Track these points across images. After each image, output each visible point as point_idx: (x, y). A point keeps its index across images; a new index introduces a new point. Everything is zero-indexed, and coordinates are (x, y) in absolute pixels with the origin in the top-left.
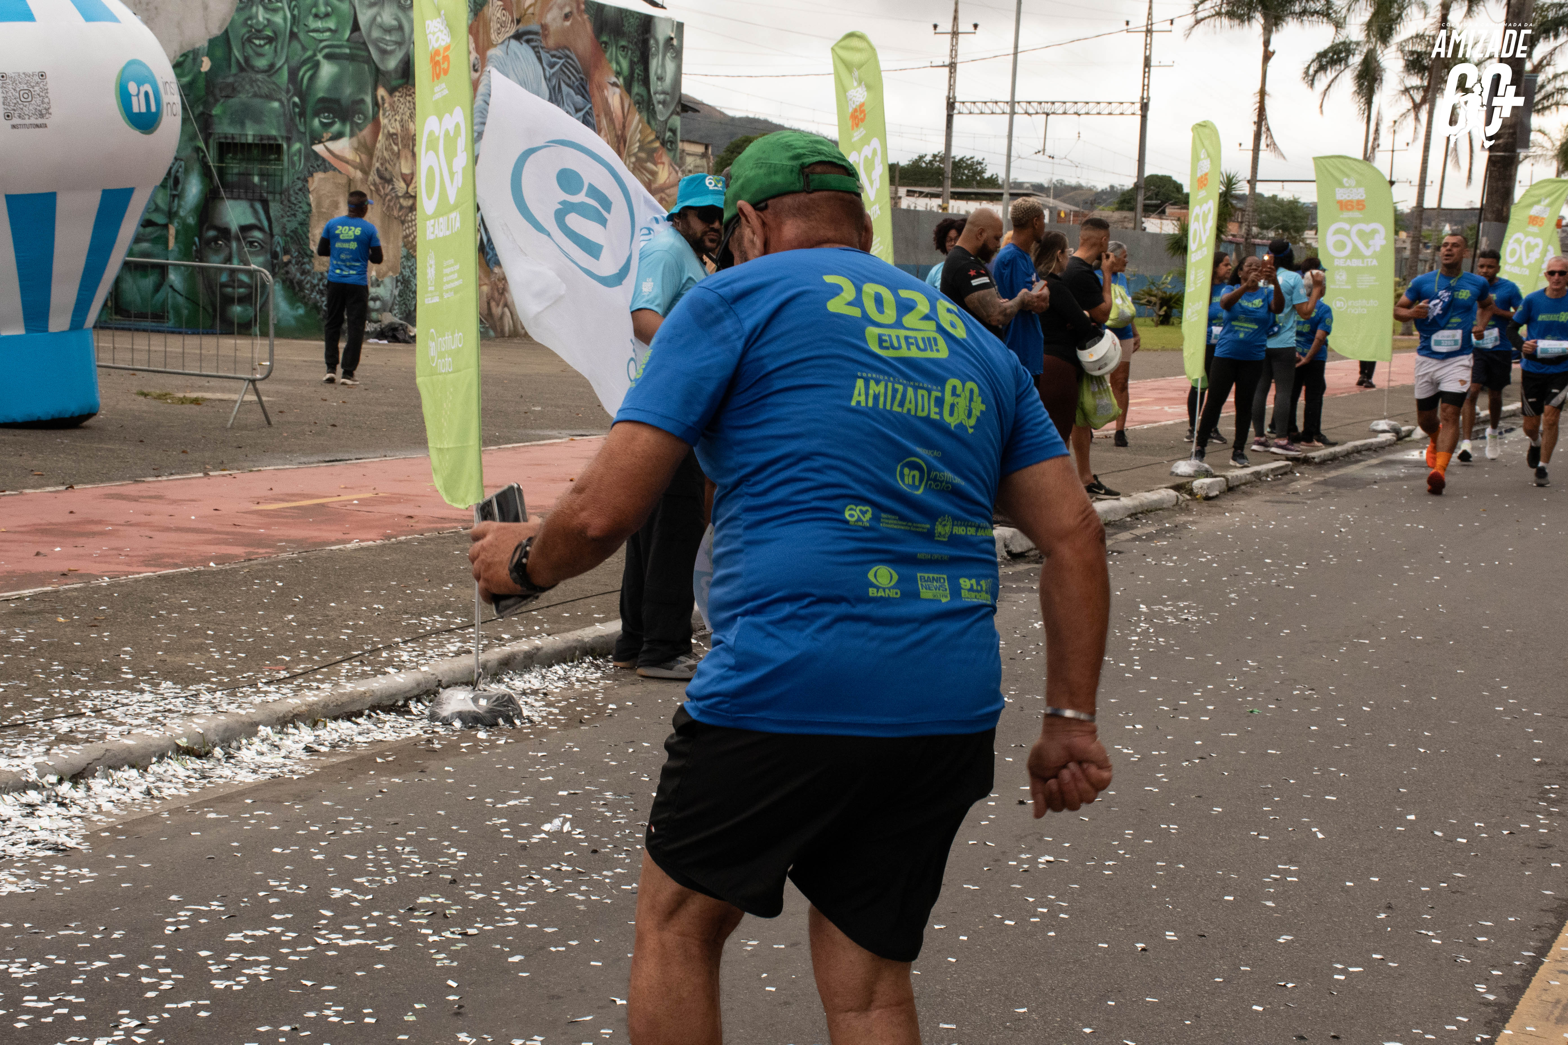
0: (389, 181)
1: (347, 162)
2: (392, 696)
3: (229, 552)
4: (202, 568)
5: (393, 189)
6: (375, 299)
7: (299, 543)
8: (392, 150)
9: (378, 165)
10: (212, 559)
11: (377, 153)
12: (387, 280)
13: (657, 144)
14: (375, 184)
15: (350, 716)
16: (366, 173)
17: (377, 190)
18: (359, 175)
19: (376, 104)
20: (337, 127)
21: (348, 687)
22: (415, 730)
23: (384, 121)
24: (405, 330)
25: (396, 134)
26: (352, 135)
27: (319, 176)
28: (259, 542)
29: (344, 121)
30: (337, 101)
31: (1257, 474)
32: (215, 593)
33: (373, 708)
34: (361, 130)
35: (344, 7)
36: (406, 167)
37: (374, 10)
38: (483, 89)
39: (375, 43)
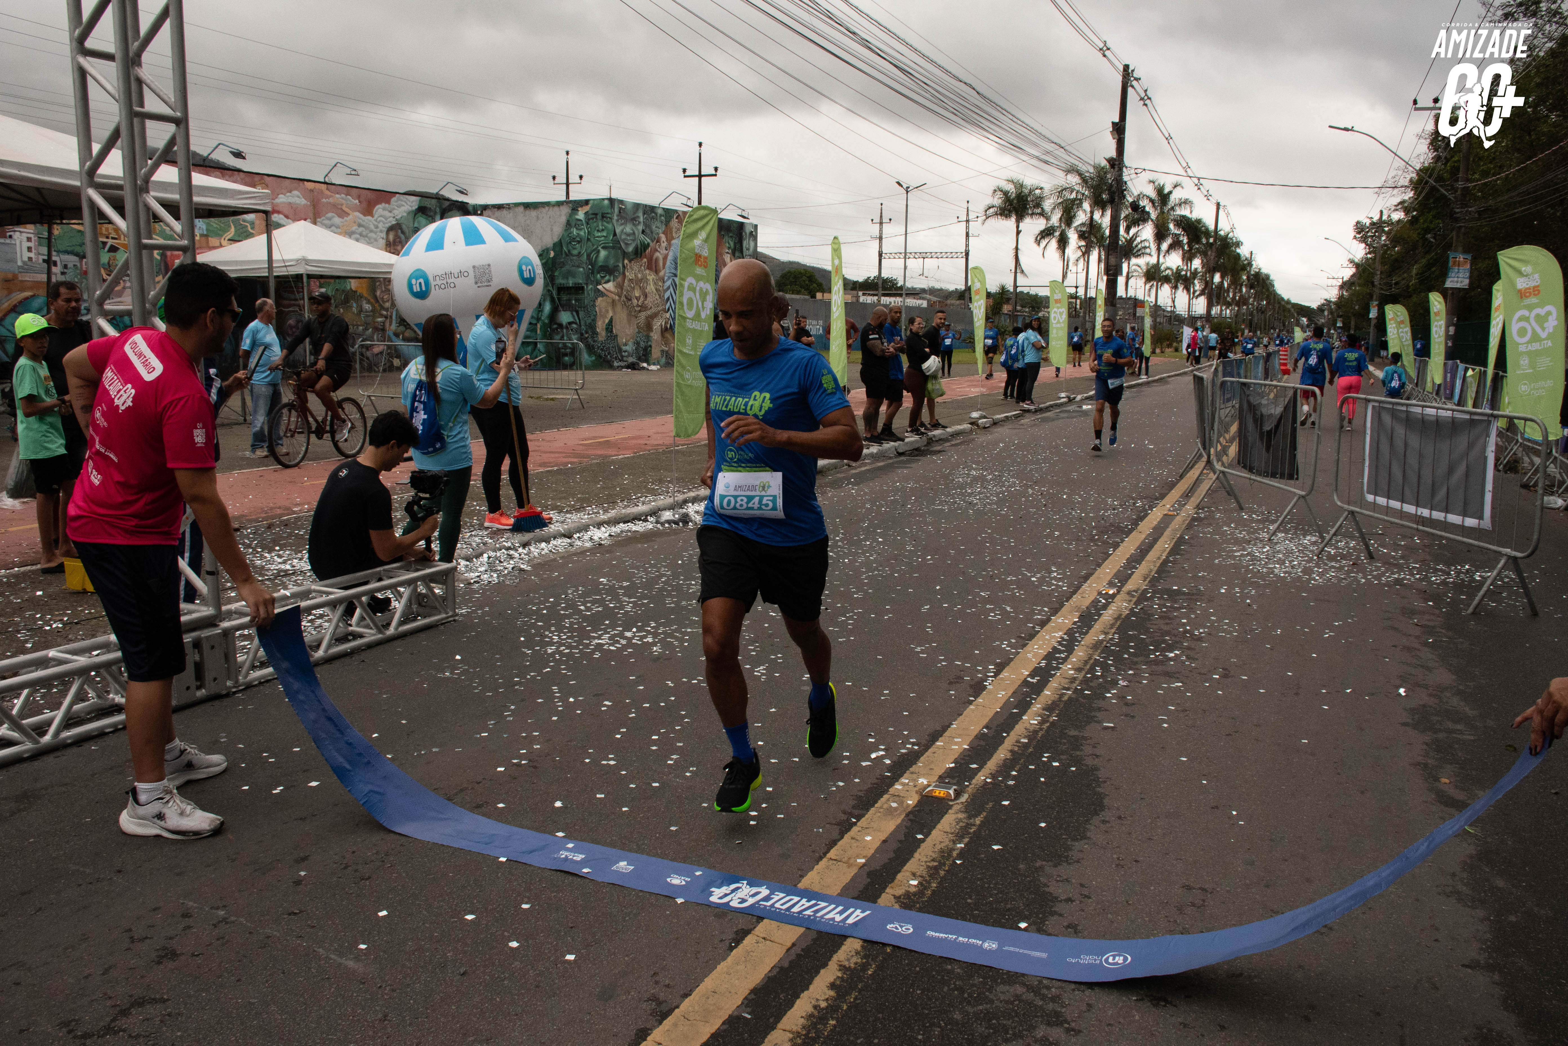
0: (630, 300)
1: (612, 292)
2: (641, 515)
3: (572, 461)
4: (562, 467)
5: (632, 303)
6: (625, 352)
7: (600, 456)
8: (631, 286)
9: (625, 293)
10: (565, 464)
11: (625, 288)
12: (630, 343)
14: (624, 302)
15: (625, 522)
16: (620, 297)
17: (625, 304)
18: (617, 298)
19: (624, 267)
20: (607, 278)
21: (624, 511)
22: (651, 526)
23: (627, 274)
24: (638, 364)
25: (632, 279)
26: (614, 281)
27: (600, 299)
28: (583, 457)
29: (610, 274)
30: (607, 266)
31: (1007, 417)
32: (568, 477)
33: (633, 519)
34: (617, 278)
35: (610, 226)
36: (637, 293)
37: (623, 227)
38: (670, 258)
39: (623, 240)
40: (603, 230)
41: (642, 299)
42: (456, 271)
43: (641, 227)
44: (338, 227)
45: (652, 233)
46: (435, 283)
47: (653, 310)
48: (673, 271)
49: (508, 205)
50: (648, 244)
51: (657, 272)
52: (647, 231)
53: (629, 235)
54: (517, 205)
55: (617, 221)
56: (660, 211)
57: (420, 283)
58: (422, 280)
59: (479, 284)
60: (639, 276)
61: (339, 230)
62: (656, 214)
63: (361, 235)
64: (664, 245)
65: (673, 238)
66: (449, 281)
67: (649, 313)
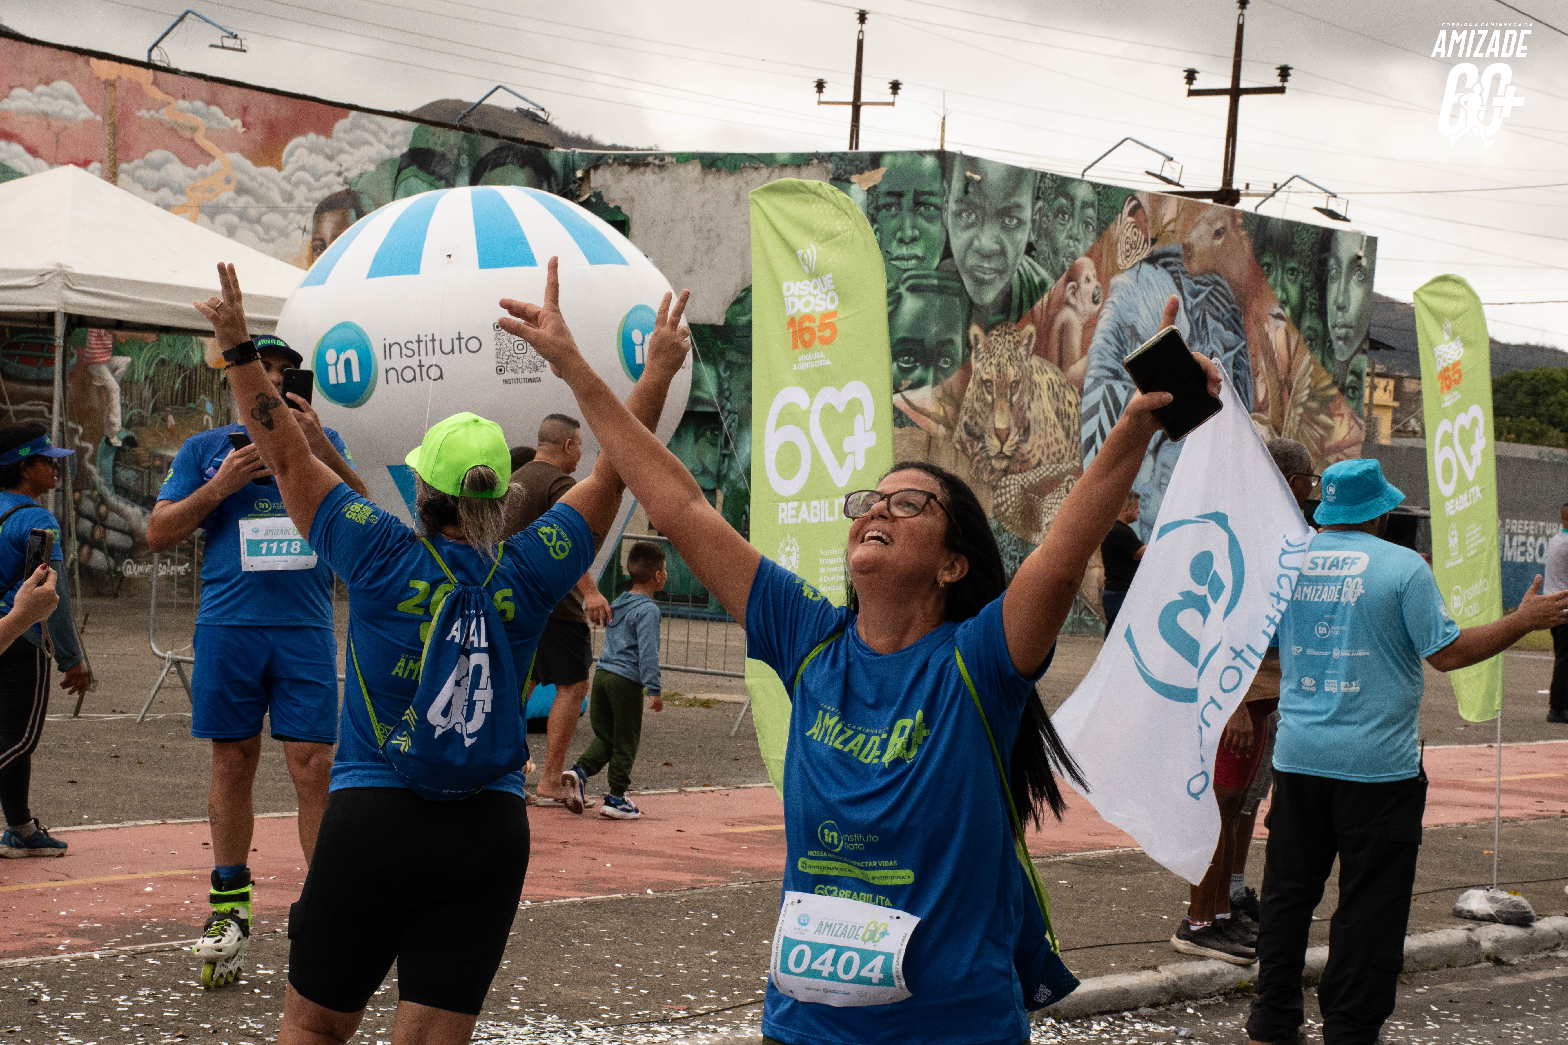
0: (980, 438)
1: (928, 415)
3: (673, 879)
4: (637, 895)
5: (983, 448)
7: (752, 872)
8: (984, 400)
9: (966, 418)
10: (651, 886)
11: (966, 404)
13: (1334, 391)
14: (961, 442)
16: (950, 428)
17: (964, 449)
18: (942, 430)
19: (967, 345)
20: (918, 373)
23: (976, 365)
25: (990, 381)
26: (936, 383)
29: (926, 366)
30: (920, 342)
32: (640, 923)
34: (947, 376)
35: (935, 229)
36: (1001, 421)
37: (971, 232)
38: (1104, 325)
39: (970, 272)
40: (914, 240)
41: (1014, 438)
42: (447, 337)
43: (1023, 237)
44: (179, 191)
45: (1055, 251)
46: (389, 364)
47: (1045, 471)
48: (1112, 363)
49: (661, 157)
50: (1043, 285)
51: (1062, 363)
52: (1043, 247)
53: (987, 256)
54: (684, 159)
55: (958, 215)
56: (1083, 193)
57: (348, 362)
58: (352, 355)
59: (508, 375)
60: (1012, 372)
61: (182, 199)
62: (1072, 199)
63: (242, 215)
64: (1089, 288)
65: (1117, 271)
66: (426, 362)
67: (1032, 477)
